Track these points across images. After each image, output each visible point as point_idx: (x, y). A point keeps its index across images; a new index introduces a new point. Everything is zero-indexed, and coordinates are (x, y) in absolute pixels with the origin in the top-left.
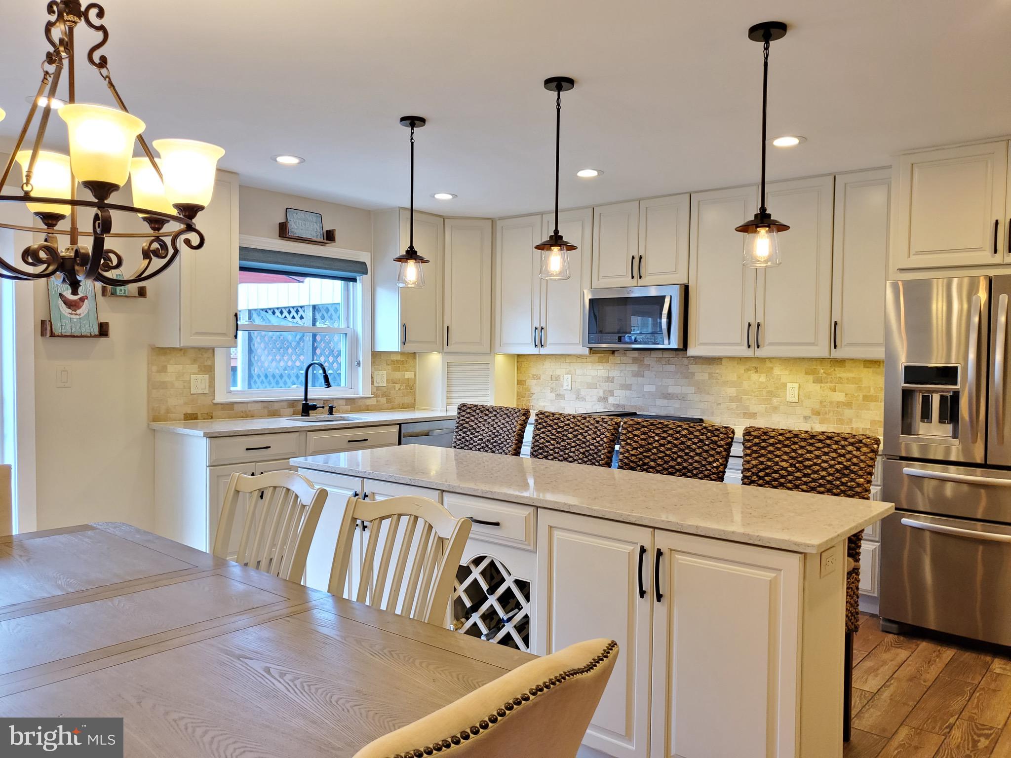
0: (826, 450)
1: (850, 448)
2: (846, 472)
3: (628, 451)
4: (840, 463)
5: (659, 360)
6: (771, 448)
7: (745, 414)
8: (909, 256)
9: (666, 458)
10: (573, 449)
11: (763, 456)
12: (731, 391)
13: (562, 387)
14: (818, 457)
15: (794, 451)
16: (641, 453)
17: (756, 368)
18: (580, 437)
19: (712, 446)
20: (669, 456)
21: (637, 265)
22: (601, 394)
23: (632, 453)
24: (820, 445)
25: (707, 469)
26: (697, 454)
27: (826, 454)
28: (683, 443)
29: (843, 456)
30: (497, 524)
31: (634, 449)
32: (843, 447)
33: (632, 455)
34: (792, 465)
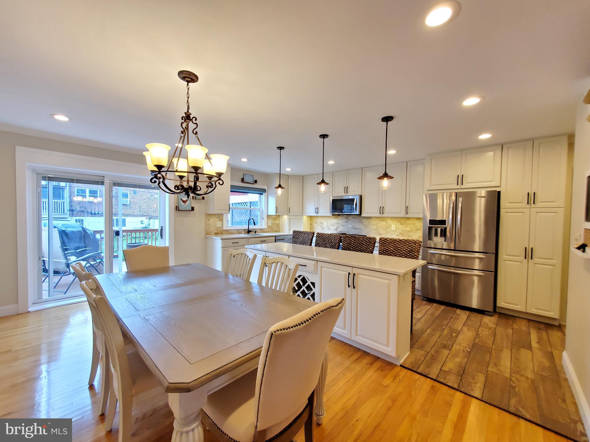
0: (405, 244)
1: (412, 244)
2: (411, 251)
3: (344, 245)
4: (409, 249)
5: (353, 218)
6: (388, 244)
7: (379, 234)
8: (431, 186)
9: (356, 247)
10: (328, 244)
11: (385, 246)
12: (375, 227)
13: (324, 225)
14: (402, 247)
15: (395, 245)
16: (348, 245)
17: (382, 220)
18: (330, 240)
19: (369, 243)
20: (357, 246)
21: (346, 189)
22: (336, 228)
23: (345, 245)
24: (403, 243)
25: (368, 250)
26: (365, 246)
27: (405, 246)
28: (361, 242)
29: (410, 246)
30: (305, 266)
31: (346, 244)
32: (410, 244)
33: (346, 246)
34: (394, 249)
